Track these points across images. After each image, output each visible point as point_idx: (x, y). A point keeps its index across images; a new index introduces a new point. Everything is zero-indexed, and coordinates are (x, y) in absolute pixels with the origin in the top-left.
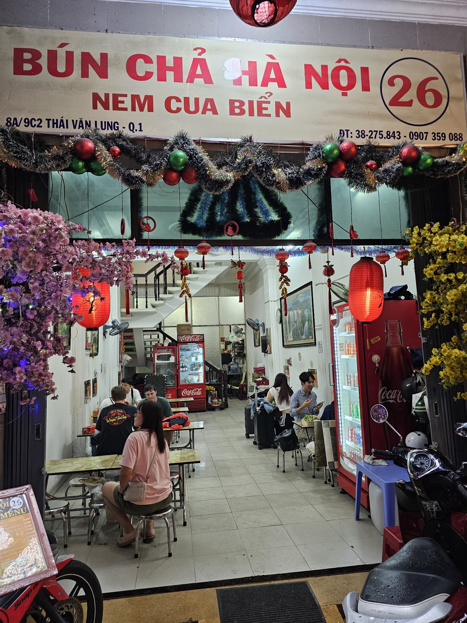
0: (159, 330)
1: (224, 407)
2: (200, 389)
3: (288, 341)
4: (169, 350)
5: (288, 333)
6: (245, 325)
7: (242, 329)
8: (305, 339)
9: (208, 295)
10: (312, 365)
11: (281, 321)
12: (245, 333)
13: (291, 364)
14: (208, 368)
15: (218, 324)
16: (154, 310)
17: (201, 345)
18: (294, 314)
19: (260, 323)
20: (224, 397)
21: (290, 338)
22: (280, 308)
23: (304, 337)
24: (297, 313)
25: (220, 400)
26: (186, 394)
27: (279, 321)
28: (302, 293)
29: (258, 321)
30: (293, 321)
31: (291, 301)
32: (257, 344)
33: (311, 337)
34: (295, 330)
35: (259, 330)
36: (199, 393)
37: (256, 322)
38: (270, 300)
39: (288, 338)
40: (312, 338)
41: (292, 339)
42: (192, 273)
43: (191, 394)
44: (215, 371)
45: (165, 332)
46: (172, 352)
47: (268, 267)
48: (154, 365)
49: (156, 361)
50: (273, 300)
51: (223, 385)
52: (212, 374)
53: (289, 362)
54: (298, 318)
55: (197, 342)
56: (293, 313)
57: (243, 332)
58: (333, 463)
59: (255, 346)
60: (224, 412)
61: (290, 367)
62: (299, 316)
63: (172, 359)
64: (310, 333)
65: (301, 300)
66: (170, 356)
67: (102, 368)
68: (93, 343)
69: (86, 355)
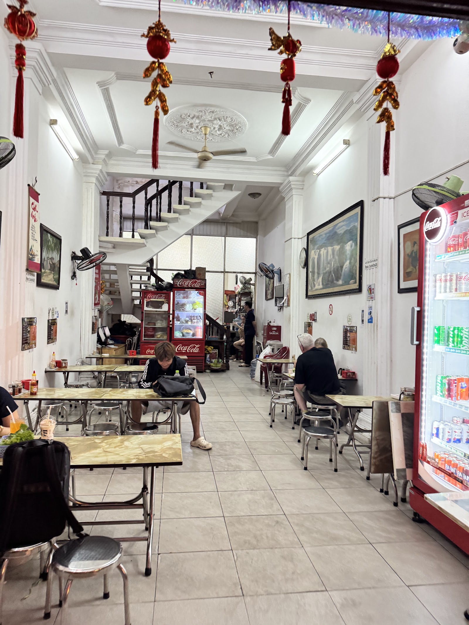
0: (150, 270)
1: (225, 369)
2: (198, 346)
3: (314, 289)
4: (161, 296)
5: (316, 280)
6: (255, 273)
7: (251, 279)
8: (342, 285)
9: (212, 234)
10: (350, 320)
11: (306, 265)
12: (254, 285)
13: (315, 320)
14: (207, 322)
15: (223, 270)
16: (143, 241)
17: (202, 292)
18: (327, 252)
19: (276, 269)
20: (225, 357)
21: (318, 286)
22: (306, 248)
23: (340, 282)
24: (333, 251)
25: (220, 360)
26: (181, 350)
27: (303, 265)
28: (343, 221)
29: (273, 267)
30: (325, 262)
31: (324, 236)
32: (269, 297)
33: (352, 281)
34: (327, 274)
35: (273, 278)
36: (196, 350)
37: (271, 268)
38: (293, 237)
39: (314, 286)
40: (355, 282)
41: (321, 286)
42: (194, 195)
43: (186, 351)
44: (216, 326)
45: (158, 275)
46: (165, 299)
47: (294, 192)
48: (143, 313)
49: (146, 308)
50: (297, 237)
51: (225, 344)
52: (212, 329)
53: (313, 317)
54: (333, 257)
55: (197, 289)
56: (325, 251)
57: (252, 282)
58: (404, 470)
59: (267, 299)
60: (223, 375)
61: (314, 324)
62: (335, 253)
63: (165, 307)
64: (352, 277)
65: (341, 231)
66: (162, 303)
67: (67, 307)
68: (50, 270)
69: (27, 279)
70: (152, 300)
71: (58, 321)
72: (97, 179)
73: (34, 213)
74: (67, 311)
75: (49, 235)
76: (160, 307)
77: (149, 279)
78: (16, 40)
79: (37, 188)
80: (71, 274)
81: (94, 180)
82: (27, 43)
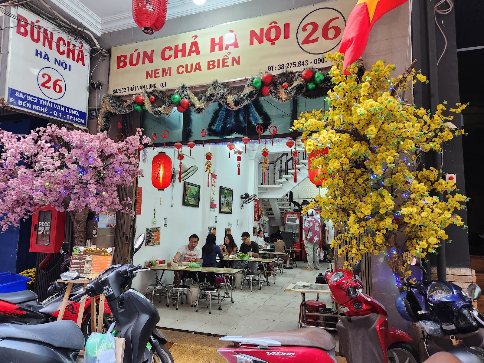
46: (297, 216)
49: (287, 222)
66: (296, 219)
67: (238, 222)
68: (226, 205)
69: (211, 211)
70: (289, 217)
71: (232, 229)
72: (255, 157)
73: (214, 184)
74: (238, 224)
75: (225, 190)
76: (294, 222)
77: (290, 205)
78: (180, 161)
79: (215, 174)
80: (241, 206)
81: (254, 158)
82: (182, 161)
